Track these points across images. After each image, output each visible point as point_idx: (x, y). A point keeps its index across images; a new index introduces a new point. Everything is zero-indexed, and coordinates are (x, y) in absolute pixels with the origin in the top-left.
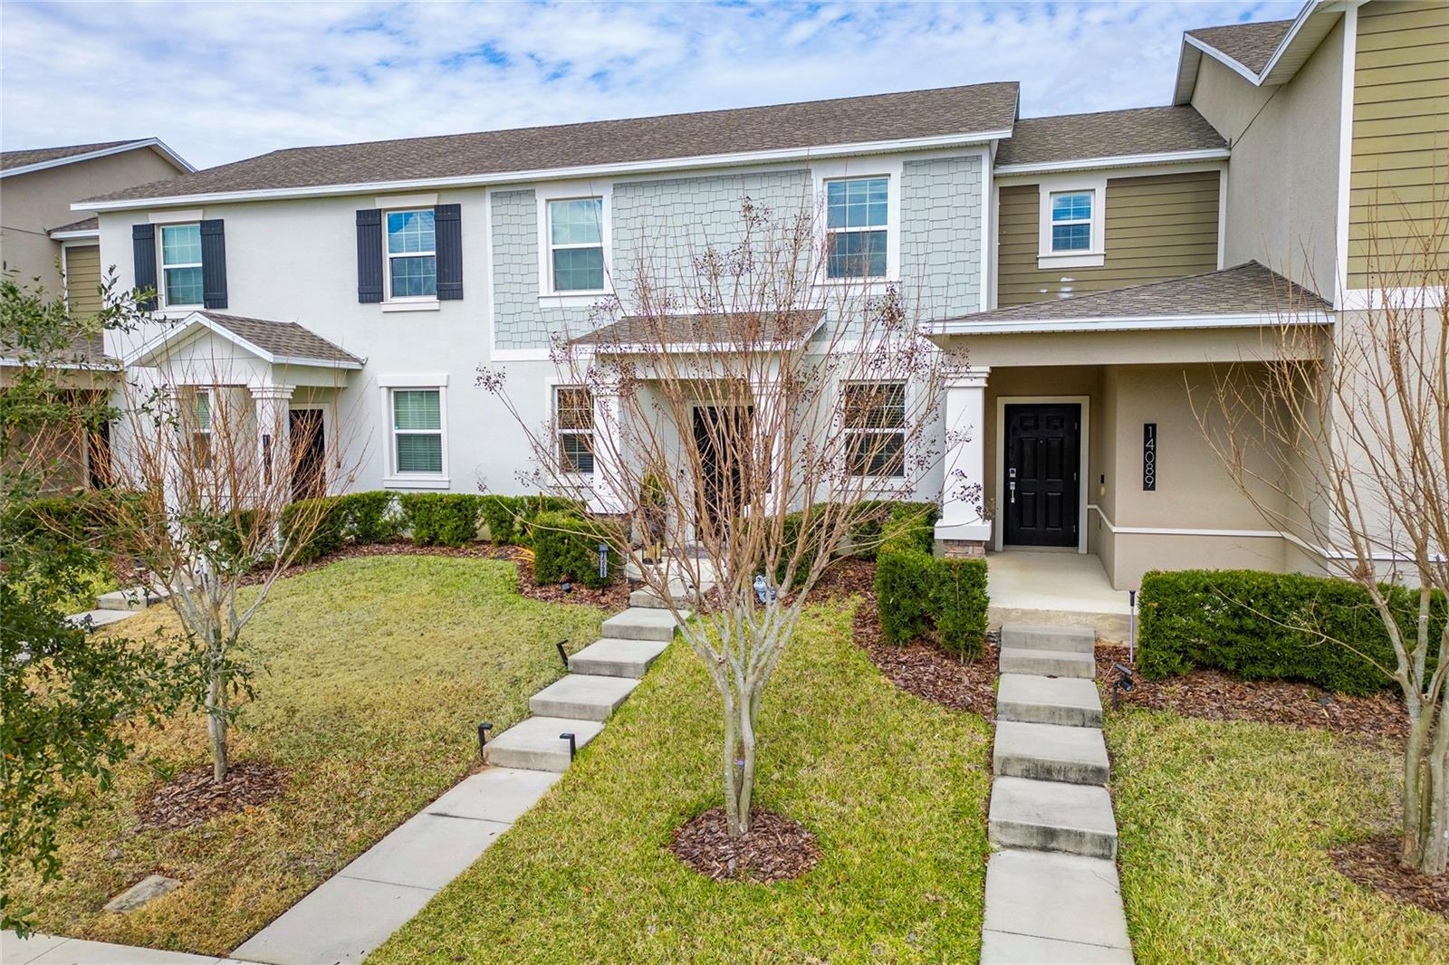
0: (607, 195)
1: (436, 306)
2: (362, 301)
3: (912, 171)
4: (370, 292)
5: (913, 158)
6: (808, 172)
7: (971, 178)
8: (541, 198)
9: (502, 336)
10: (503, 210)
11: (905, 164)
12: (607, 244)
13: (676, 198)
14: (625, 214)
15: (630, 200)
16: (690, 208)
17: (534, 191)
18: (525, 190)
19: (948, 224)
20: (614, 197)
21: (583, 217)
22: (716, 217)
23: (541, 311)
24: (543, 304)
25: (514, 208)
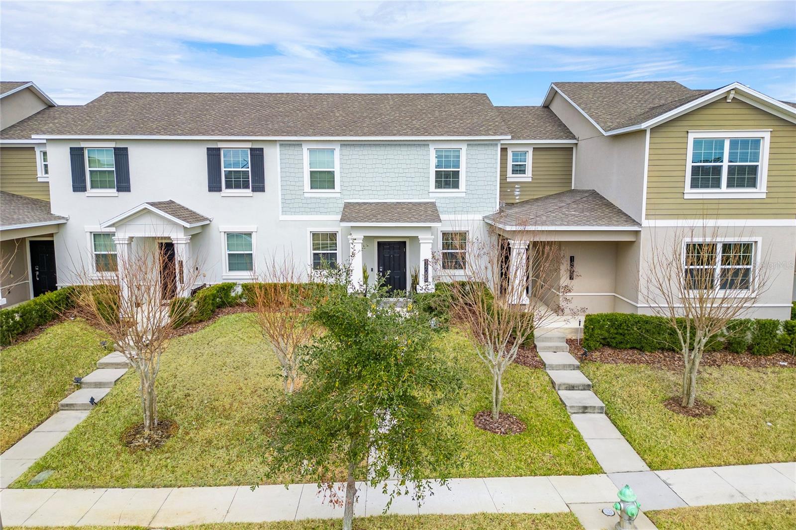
0: (338, 149)
1: (251, 195)
2: (210, 191)
3: (470, 148)
4: (214, 186)
5: (470, 143)
6: (428, 145)
7: (494, 152)
8: (305, 148)
9: (285, 209)
10: (286, 152)
11: (468, 145)
12: (337, 170)
13: (370, 152)
14: (345, 158)
15: (348, 151)
16: (376, 157)
17: (302, 144)
18: (298, 144)
19: (484, 170)
20: (341, 150)
21: (324, 157)
22: (387, 161)
23: (307, 198)
24: (306, 195)
25: (291, 151)
